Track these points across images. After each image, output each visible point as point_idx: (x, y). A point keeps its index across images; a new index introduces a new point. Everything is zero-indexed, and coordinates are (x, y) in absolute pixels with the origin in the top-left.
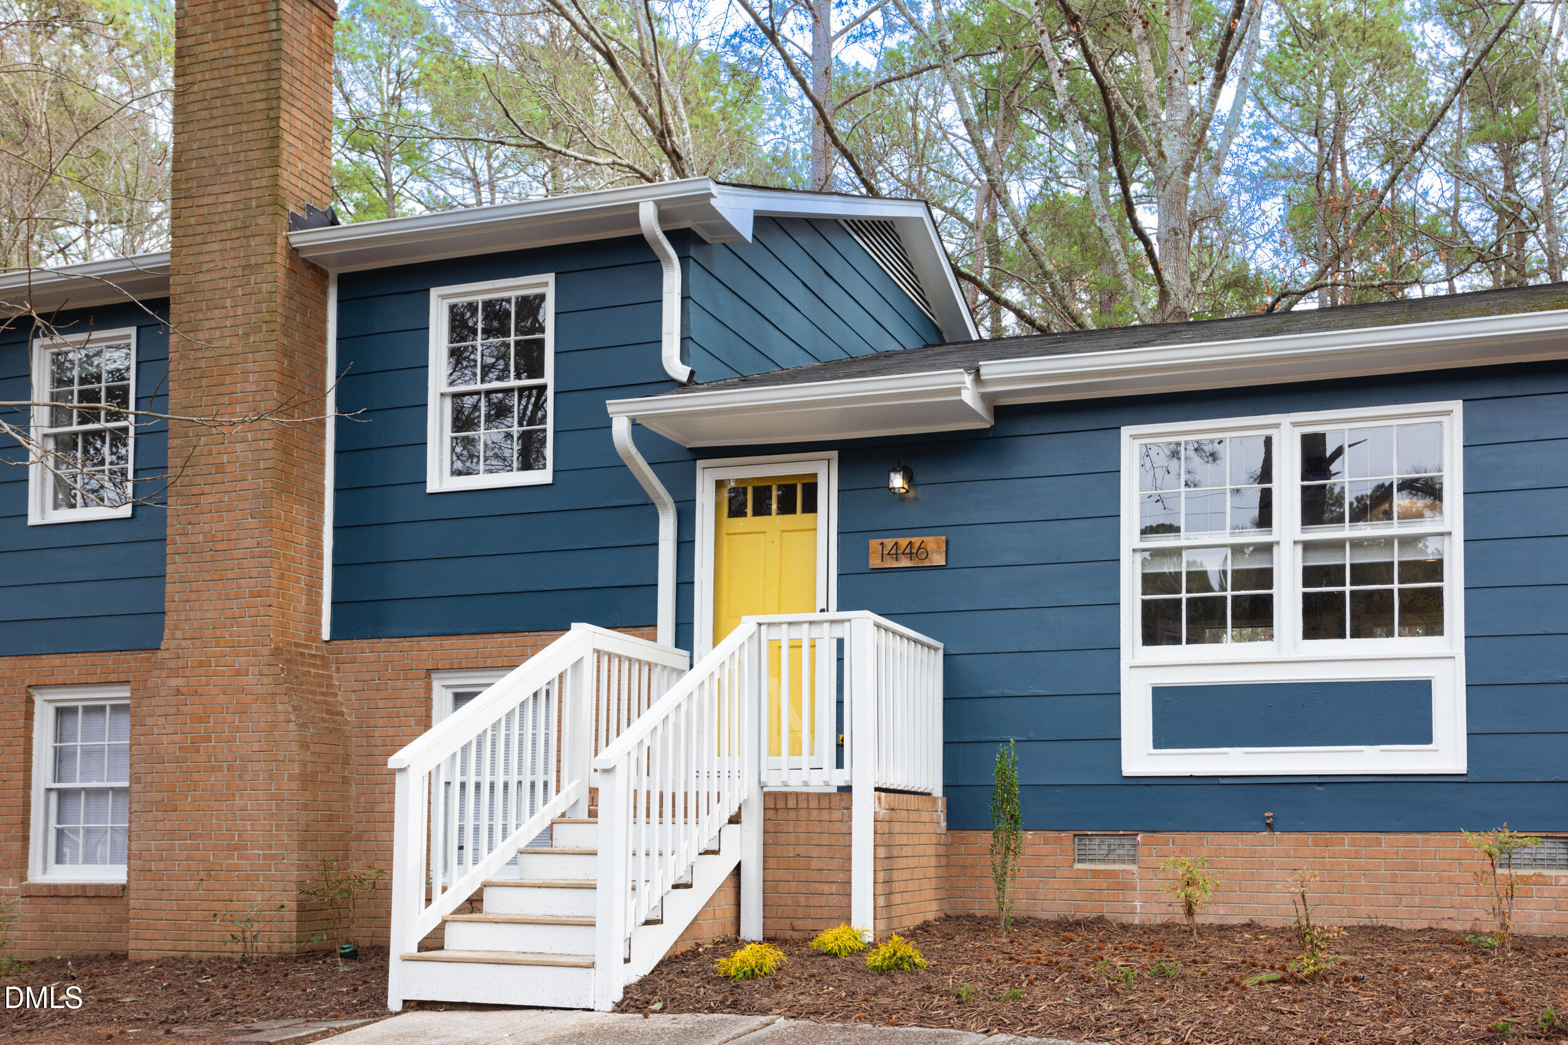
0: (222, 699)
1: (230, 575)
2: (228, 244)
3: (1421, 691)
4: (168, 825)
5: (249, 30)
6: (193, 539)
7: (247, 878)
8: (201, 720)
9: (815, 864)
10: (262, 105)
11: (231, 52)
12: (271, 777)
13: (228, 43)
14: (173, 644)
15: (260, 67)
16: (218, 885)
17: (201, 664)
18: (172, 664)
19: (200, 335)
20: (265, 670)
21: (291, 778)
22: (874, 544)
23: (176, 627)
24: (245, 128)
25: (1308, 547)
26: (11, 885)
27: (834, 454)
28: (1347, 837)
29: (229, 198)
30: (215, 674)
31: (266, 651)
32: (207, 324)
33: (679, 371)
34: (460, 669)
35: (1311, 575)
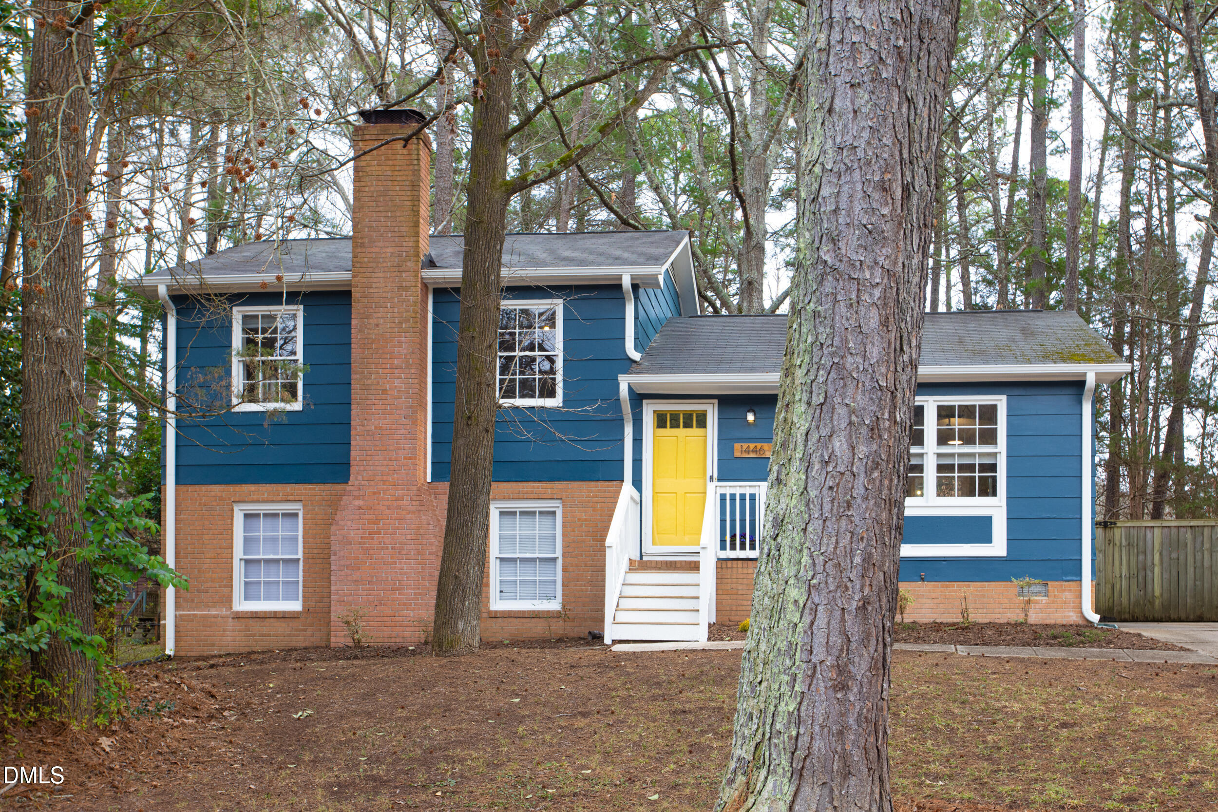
0: (388, 512)
1: (392, 448)
2: (388, 275)
3: (988, 520)
4: (354, 577)
5: (400, 163)
6: (368, 428)
7: (405, 604)
8: (374, 523)
9: (740, 592)
10: (409, 203)
11: (389, 173)
12: (419, 553)
13: (388, 168)
14: (356, 483)
15: (407, 183)
16: (386, 608)
17: (374, 494)
18: (356, 493)
19: (371, 321)
20: (415, 498)
21: (430, 553)
22: (737, 446)
23: (358, 474)
24: (398, 214)
25: (939, 455)
26: (224, 612)
27: (716, 401)
28: (956, 584)
29: (388, 250)
30: (383, 499)
31: (415, 488)
32: (375, 315)
33: (636, 356)
34: (509, 499)
35: (941, 468)
